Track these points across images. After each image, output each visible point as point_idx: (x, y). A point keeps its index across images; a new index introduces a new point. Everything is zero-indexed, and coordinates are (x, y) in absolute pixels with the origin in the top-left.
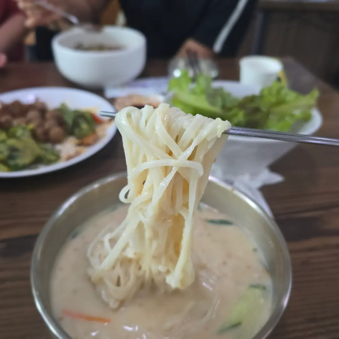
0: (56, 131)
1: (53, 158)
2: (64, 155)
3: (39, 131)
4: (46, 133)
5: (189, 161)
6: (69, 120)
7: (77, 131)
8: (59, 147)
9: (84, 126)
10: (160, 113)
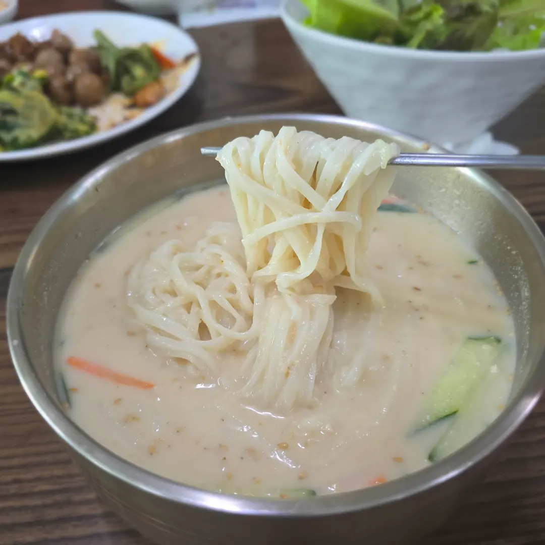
0: (87, 82)
1: (82, 128)
2: (103, 123)
3: (57, 84)
4: (70, 87)
5: (339, 213)
6: (110, 63)
7: (125, 82)
8: (93, 112)
9: (138, 71)
10: (281, 144)
